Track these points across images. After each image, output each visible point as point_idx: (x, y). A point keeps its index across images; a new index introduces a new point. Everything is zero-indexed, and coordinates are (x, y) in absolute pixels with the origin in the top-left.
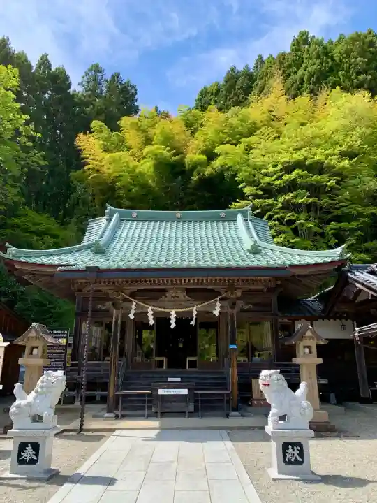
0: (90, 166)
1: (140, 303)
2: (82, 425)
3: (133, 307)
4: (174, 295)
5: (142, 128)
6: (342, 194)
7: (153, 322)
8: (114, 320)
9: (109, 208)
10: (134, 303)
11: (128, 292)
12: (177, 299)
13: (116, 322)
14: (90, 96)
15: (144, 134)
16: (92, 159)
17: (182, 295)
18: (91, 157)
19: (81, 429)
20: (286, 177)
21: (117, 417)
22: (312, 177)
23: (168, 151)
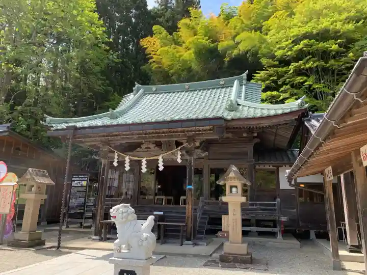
0: (154, 60)
1: (121, 154)
2: (59, 244)
3: (116, 157)
4: (146, 146)
5: (191, 26)
6: (346, 56)
7: (129, 168)
8: (102, 166)
9: (137, 85)
10: (116, 154)
11: (113, 145)
12: (149, 150)
13: (104, 168)
14: (163, 10)
15: (193, 30)
16: (155, 54)
17: (152, 146)
18: (153, 53)
19: (59, 247)
20: (296, 48)
21: (101, 240)
22: (319, 44)
23: (207, 40)
